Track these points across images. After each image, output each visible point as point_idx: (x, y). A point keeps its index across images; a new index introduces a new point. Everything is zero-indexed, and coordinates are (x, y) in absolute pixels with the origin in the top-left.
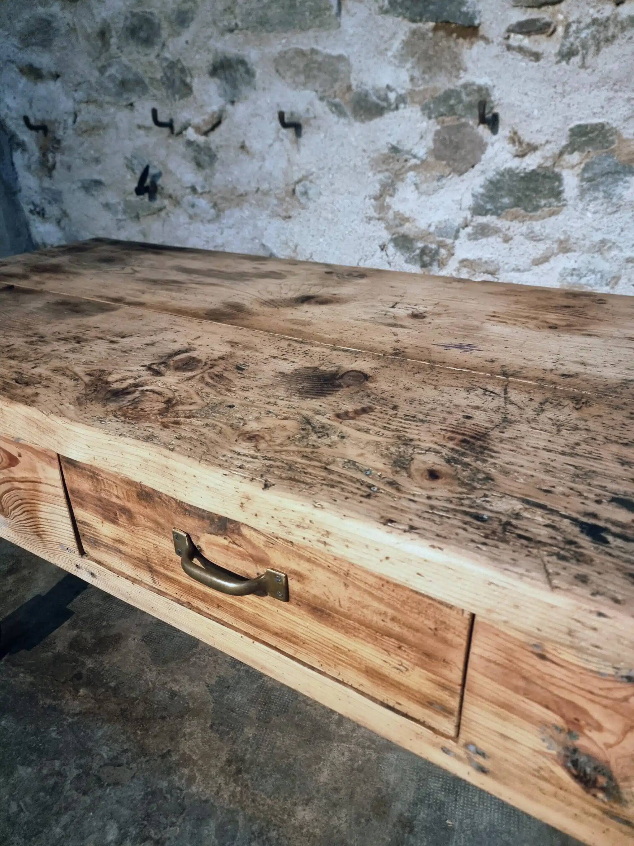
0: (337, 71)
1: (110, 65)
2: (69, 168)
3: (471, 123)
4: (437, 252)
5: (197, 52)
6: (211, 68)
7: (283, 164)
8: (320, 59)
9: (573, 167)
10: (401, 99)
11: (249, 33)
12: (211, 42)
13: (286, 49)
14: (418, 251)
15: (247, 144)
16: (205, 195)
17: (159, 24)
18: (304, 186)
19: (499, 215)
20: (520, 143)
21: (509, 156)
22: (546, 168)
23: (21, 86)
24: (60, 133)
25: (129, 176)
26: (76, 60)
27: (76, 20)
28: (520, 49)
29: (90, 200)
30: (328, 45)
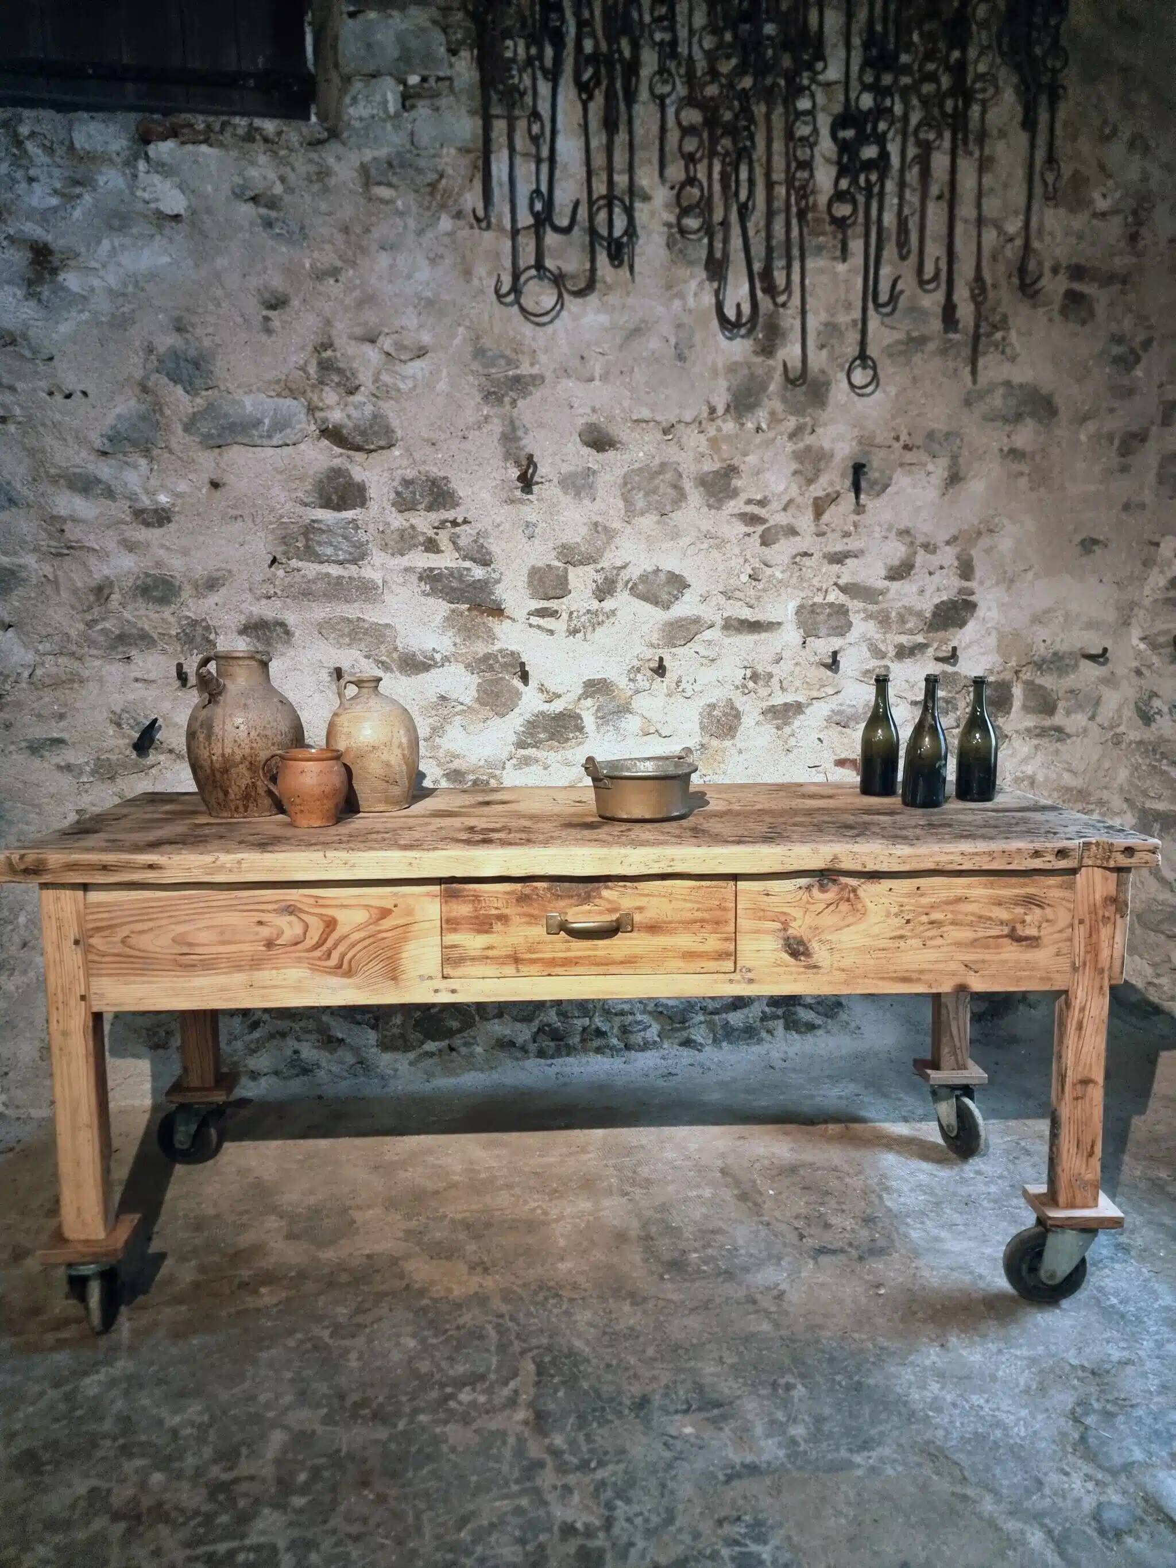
0: (384, 636)
1: (104, 619)
2: (8, 726)
3: (507, 677)
4: (488, 782)
5: (227, 613)
6: (241, 627)
8: (366, 625)
9: (588, 709)
10: (446, 659)
11: (289, 600)
12: (244, 606)
13: (330, 616)
17: (180, 587)
19: (538, 748)
20: (547, 692)
21: (540, 702)
22: (571, 710)
25: (111, 733)
26: (51, 612)
27: (59, 573)
28: (539, 627)
29: (37, 762)
30: (373, 615)
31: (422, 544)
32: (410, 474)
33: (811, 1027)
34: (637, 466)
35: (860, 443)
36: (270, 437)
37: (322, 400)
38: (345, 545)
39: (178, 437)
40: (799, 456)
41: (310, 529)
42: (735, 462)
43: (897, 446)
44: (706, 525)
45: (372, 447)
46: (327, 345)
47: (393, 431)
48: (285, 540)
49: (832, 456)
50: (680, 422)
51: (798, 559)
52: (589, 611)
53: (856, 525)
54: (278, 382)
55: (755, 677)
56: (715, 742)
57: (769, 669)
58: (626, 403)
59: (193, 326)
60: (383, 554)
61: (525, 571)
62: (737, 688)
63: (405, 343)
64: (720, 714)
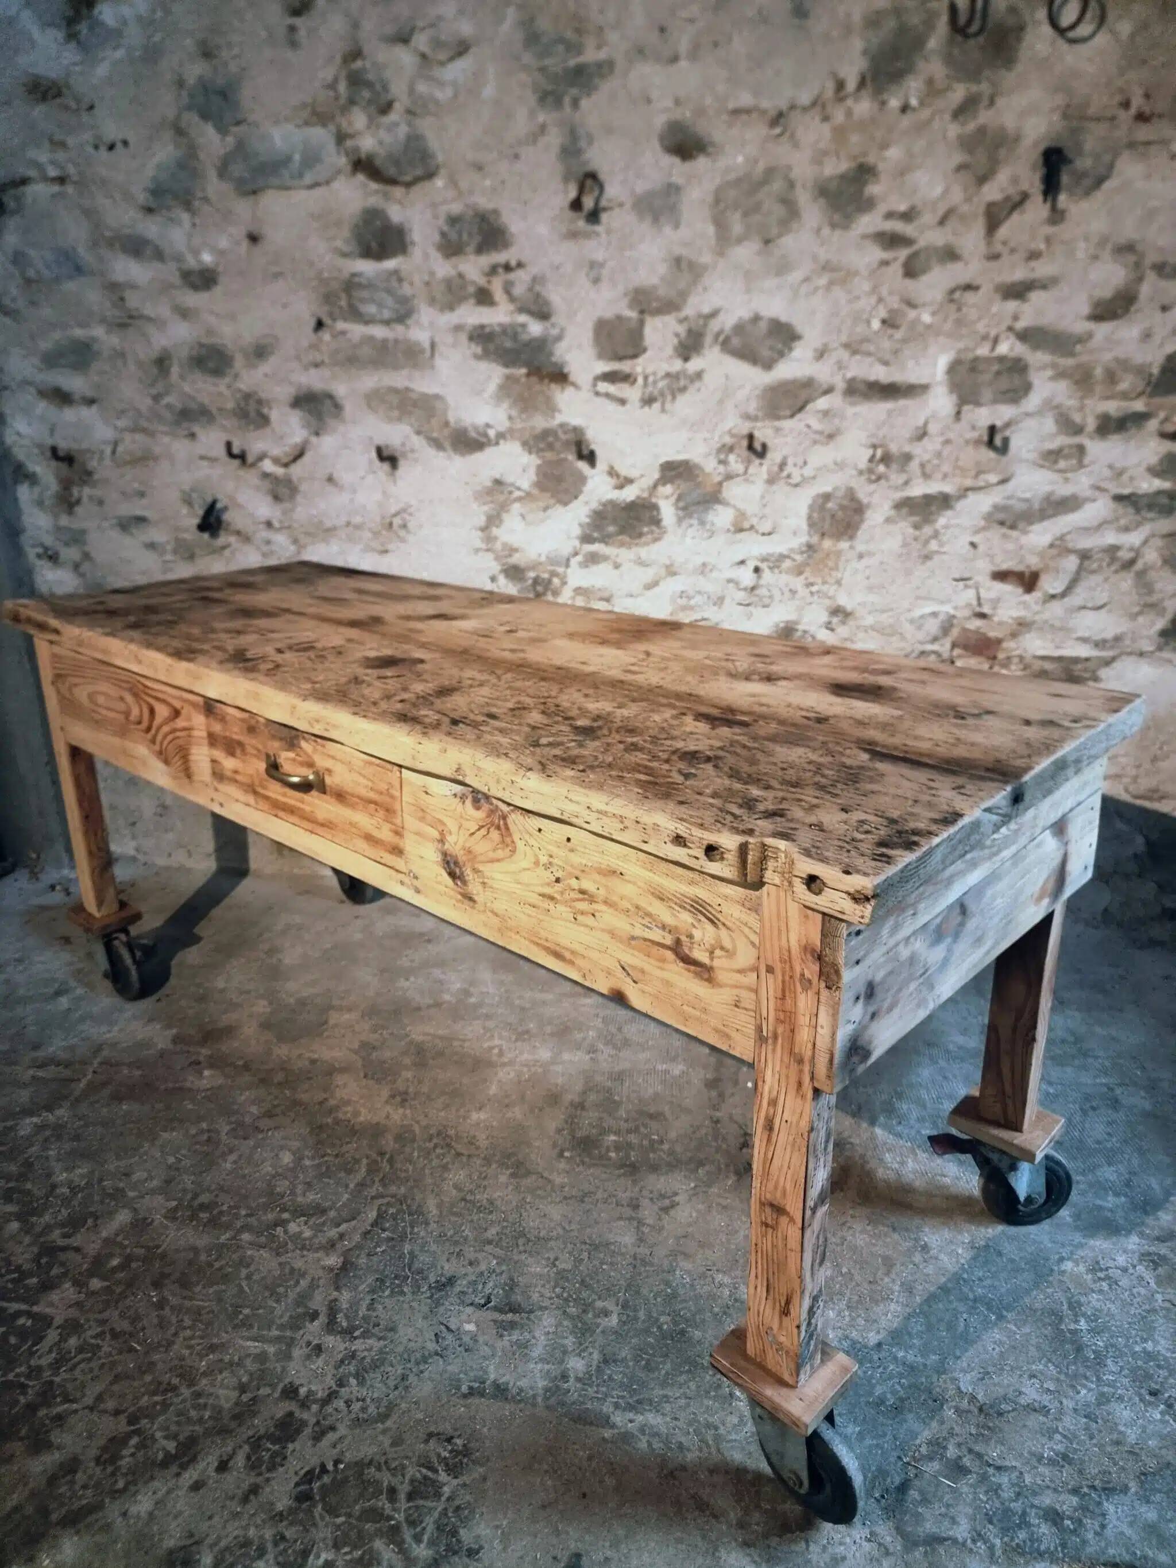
0: (433, 408)
1: (167, 393)
2: (101, 503)
3: (570, 458)
4: (550, 581)
5: (278, 384)
6: (293, 400)
7: (378, 496)
8: (415, 396)
9: (667, 497)
10: (501, 436)
11: (337, 369)
12: (294, 376)
13: (379, 385)
14: (530, 582)
15: (335, 475)
16: (283, 530)
17: (232, 356)
18: (403, 519)
19: (606, 544)
20: (618, 476)
21: (610, 488)
22: (644, 498)
23: (39, 411)
24: (93, 464)
25: (184, 512)
26: (123, 386)
27: (125, 345)
28: (607, 395)
29: (127, 540)
30: (423, 384)
31: (473, 296)
32: (456, 208)
34: (732, 176)
35: (1065, 116)
36: (301, 176)
37: (350, 124)
38: (389, 301)
39: (214, 186)
40: (969, 144)
41: (351, 285)
42: (871, 159)
43: (1125, 117)
44: (823, 254)
45: (408, 178)
46: (356, 54)
47: (432, 156)
48: (328, 298)
49: (1017, 139)
50: (793, 107)
51: (957, 295)
52: (668, 375)
53: (1048, 240)
54: (304, 105)
55: (886, 459)
56: (827, 543)
57: (907, 448)
58: (721, 88)
59: (218, 47)
60: (431, 310)
61: (590, 325)
62: (860, 473)
63: (443, 38)
64: (836, 508)
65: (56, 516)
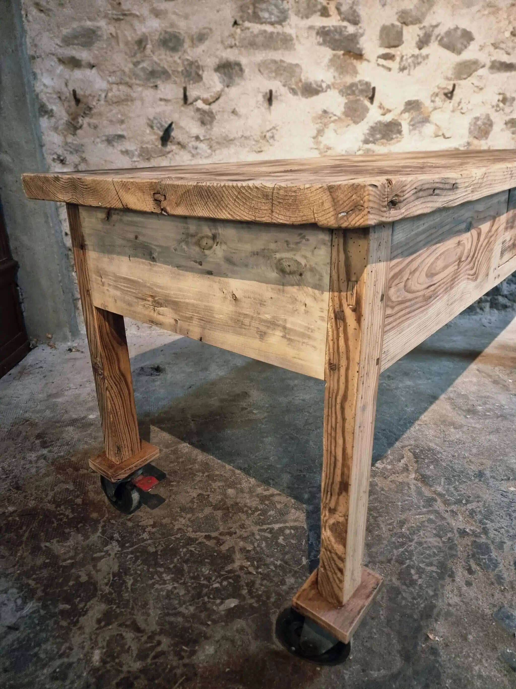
0: (294, 72)
1: (143, 61)
2: (96, 127)
3: (362, 99)
5: (209, 57)
6: (216, 66)
7: (260, 121)
8: (285, 65)
9: (405, 120)
10: (328, 87)
11: (243, 49)
12: (218, 52)
13: (266, 59)
15: (237, 109)
16: (205, 141)
17: (183, 40)
18: (272, 133)
19: (375, 144)
20: (384, 108)
21: (379, 115)
22: (396, 120)
23: (58, 71)
24: (93, 103)
25: (148, 131)
26: (115, 56)
27: (118, 31)
28: (383, 66)
29: (110, 149)
30: (289, 58)
31: (319, 11)
33: (505, 307)
38: (275, 11)
48: (242, 8)
52: (413, 56)
55: (504, 100)
56: (476, 142)
57: (513, 95)
60: (297, 18)
61: (378, 29)
62: (493, 107)
64: (481, 124)
65: (65, 136)
